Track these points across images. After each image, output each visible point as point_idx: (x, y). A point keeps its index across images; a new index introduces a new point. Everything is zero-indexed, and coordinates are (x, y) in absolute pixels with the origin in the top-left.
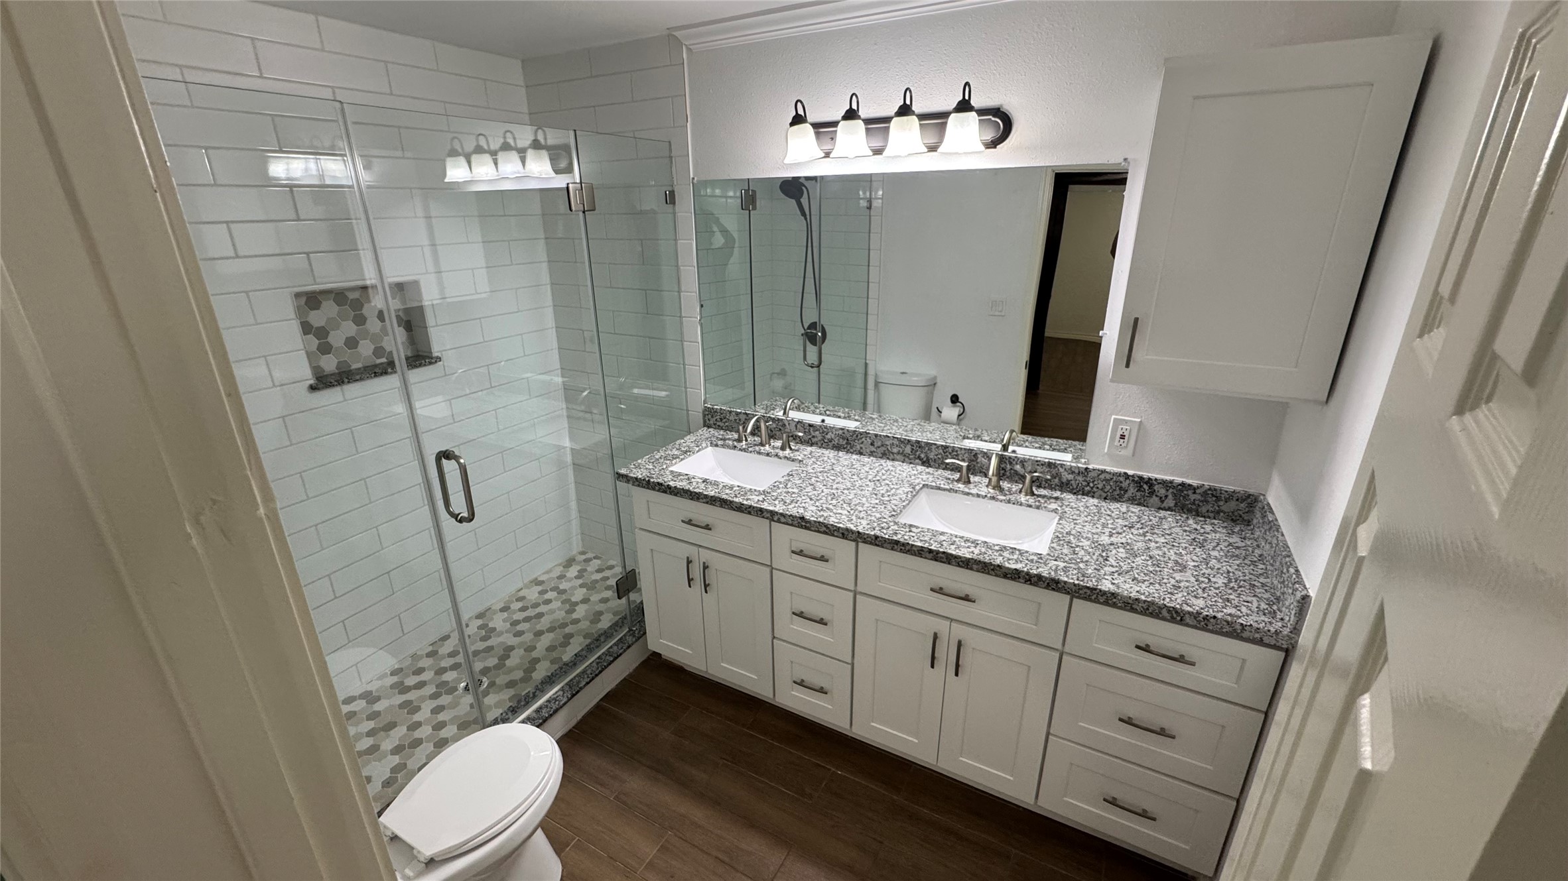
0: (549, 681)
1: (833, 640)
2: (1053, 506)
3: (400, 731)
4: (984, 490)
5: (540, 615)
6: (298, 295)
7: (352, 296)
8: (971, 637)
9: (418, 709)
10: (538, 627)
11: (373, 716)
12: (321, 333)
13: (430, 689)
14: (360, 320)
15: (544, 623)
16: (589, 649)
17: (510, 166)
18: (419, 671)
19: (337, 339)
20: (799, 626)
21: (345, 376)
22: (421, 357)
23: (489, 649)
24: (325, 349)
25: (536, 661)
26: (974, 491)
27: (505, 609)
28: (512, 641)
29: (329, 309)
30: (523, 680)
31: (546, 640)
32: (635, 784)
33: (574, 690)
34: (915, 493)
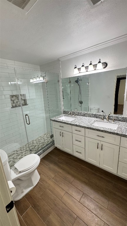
0: (40, 150)
1: (82, 144)
2: (118, 123)
3: (20, 156)
4: (106, 121)
5: (40, 141)
6: (10, 96)
7: (17, 96)
8: (104, 144)
9: (23, 153)
10: (40, 143)
11: (17, 154)
12: (13, 101)
13: (25, 150)
14: (18, 99)
15: (41, 142)
16: (46, 146)
17: (38, 79)
18: (24, 148)
19: (15, 102)
20: (77, 142)
21: (16, 106)
22: (25, 104)
23: (33, 145)
24: (14, 103)
25: (39, 147)
26: (104, 121)
27: (36, 140)
28: (36, 145)
29: (14, 98)
30: (37, 150)
31: (41, 144)
32: (52, 166)
33: (44, 151)
34: (95, 121)
